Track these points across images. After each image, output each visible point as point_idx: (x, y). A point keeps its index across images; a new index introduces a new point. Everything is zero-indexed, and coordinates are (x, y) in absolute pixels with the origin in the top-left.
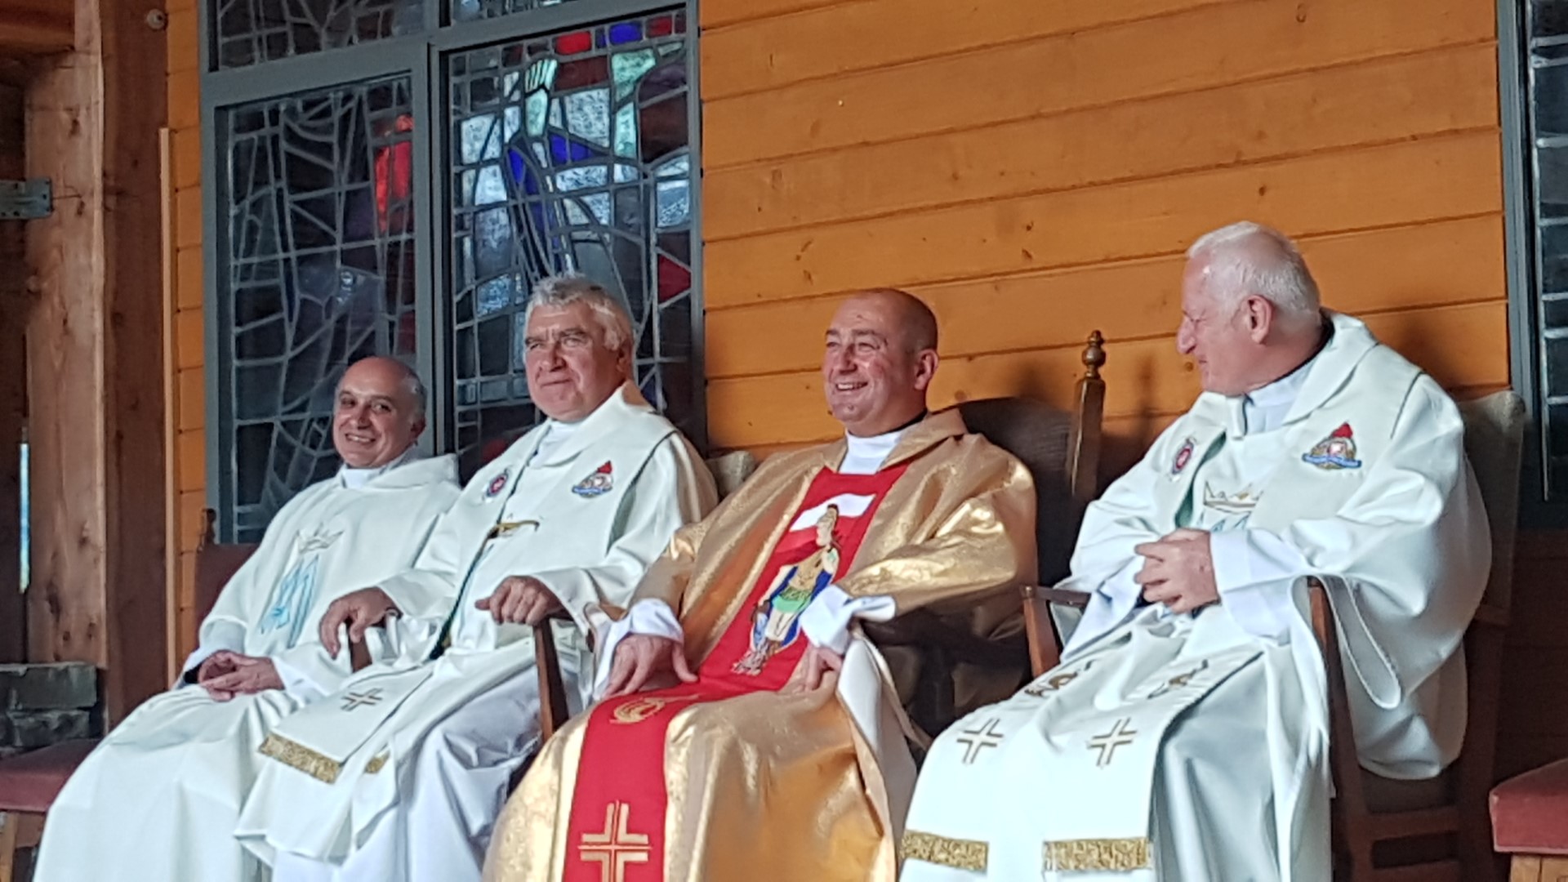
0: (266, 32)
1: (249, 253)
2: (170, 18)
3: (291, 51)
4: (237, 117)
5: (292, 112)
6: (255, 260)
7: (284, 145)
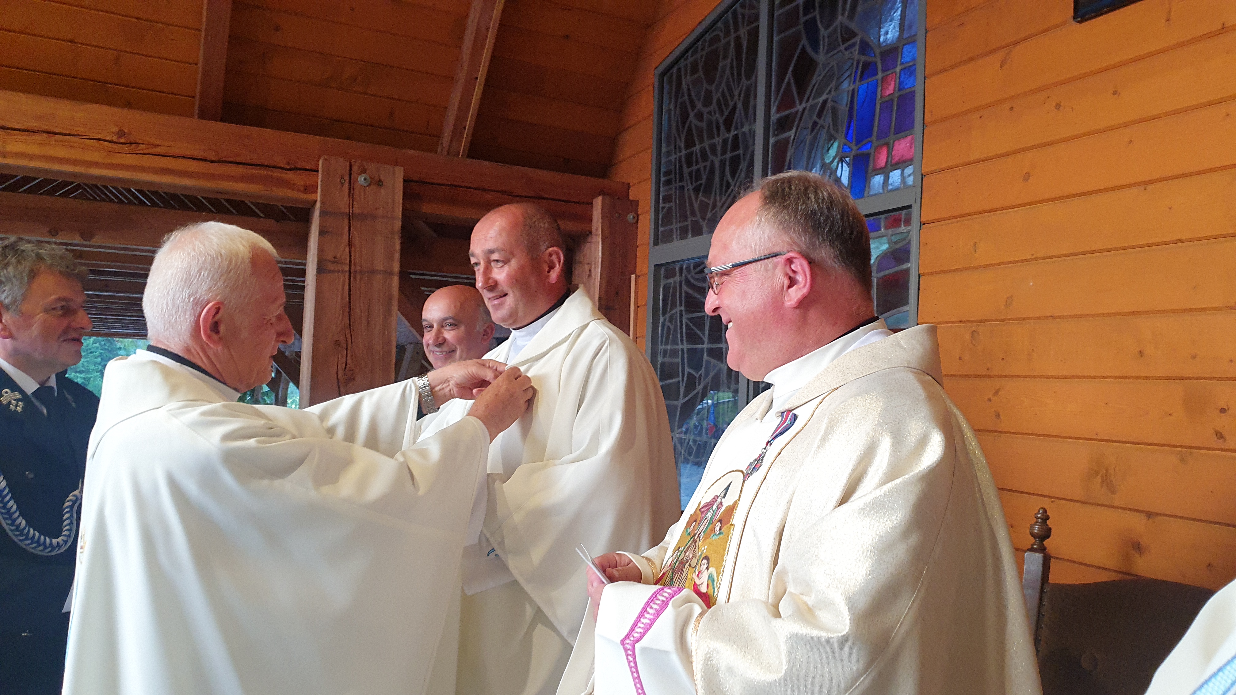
0: (679, 225)
1: (666, 344)
2: (640, 217)
3: (690, 235)
4: (665, 270)
5: (688, 268)
6: (669, 347)
7: (684, 287)
